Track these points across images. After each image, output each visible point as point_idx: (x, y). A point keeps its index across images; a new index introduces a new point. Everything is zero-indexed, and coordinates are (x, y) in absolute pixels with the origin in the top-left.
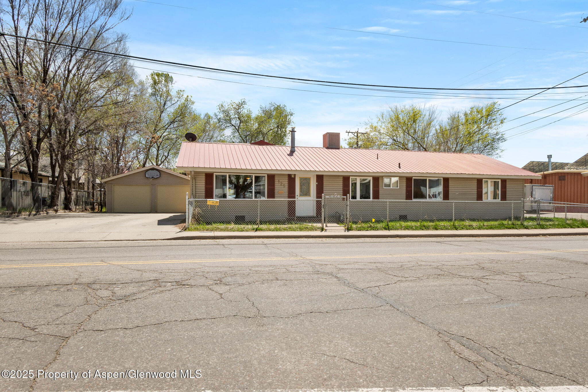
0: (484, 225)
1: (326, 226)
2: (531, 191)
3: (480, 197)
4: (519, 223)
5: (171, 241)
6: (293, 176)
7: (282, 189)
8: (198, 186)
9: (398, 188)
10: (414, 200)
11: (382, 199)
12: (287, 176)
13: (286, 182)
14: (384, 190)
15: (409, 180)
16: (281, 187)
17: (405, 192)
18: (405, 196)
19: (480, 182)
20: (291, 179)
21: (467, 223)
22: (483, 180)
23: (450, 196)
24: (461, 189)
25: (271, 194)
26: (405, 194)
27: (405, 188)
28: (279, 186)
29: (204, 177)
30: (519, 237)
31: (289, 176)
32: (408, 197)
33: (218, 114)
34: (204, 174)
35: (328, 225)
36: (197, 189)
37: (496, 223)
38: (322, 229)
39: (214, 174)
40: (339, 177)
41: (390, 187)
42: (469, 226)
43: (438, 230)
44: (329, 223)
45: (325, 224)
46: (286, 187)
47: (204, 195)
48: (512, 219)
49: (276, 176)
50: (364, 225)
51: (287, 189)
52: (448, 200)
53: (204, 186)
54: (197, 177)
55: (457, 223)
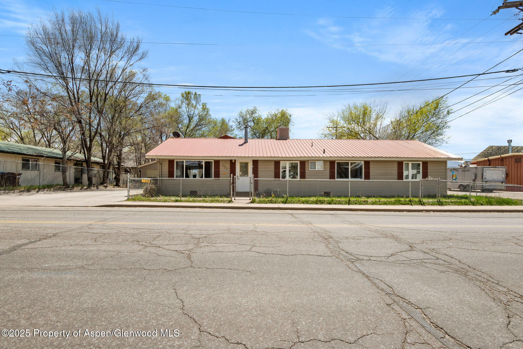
0: (379, 201)
1: (235, 199)
2: (482, 172)
3: (400, 176)
4: (417, 199)
5: (98, 208)
6: (233, 161)
7: (226, 171)
8: (164, 169)
9: (323, 170)
10: (336, 180)
11: (307, 179)
12: (229, 161)
13: (228, 166)
14: (310, 171)
15: (332, 163)
16: (225, 170)
17: (329, 173)
18: (329, 176)
19: (400, 164)
20: (233, 164)
21: (363, 199)
22: (404, 162)
23: (370, 176)
24: (383, 170)
25: (217, 175)
26: (329, 175)
27: (329, 170)
28: (223, 168)
29: (168, 162)
30: (400, 212)
31: (231, 161)
32: (332, 176)
33: (238, 118)
34: (168, 161)
35: (236, 198)
36: (163, 171)
37: (393, 200)
38: (230, 202)
39: (175, 160)
40: (271, 162)
41: (315, 169)
42: (364, 201)
43: (331, 204)
44: (237, 197)
45: (233, 198)
46: (228, 169)
47: (168, 175)
48: (410, 196)
49: (220, 161)
50: (265, 199)
51: (229, 171)
52: (369, 179)
53: (168, 169)
54: (163, 162)
55: (352, 199)
